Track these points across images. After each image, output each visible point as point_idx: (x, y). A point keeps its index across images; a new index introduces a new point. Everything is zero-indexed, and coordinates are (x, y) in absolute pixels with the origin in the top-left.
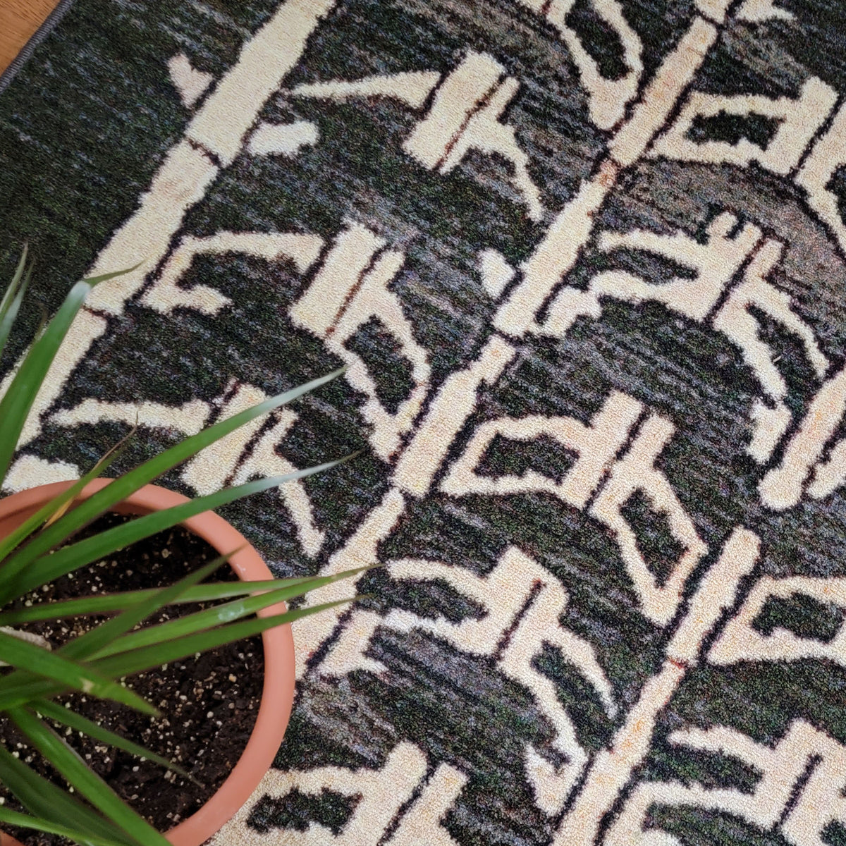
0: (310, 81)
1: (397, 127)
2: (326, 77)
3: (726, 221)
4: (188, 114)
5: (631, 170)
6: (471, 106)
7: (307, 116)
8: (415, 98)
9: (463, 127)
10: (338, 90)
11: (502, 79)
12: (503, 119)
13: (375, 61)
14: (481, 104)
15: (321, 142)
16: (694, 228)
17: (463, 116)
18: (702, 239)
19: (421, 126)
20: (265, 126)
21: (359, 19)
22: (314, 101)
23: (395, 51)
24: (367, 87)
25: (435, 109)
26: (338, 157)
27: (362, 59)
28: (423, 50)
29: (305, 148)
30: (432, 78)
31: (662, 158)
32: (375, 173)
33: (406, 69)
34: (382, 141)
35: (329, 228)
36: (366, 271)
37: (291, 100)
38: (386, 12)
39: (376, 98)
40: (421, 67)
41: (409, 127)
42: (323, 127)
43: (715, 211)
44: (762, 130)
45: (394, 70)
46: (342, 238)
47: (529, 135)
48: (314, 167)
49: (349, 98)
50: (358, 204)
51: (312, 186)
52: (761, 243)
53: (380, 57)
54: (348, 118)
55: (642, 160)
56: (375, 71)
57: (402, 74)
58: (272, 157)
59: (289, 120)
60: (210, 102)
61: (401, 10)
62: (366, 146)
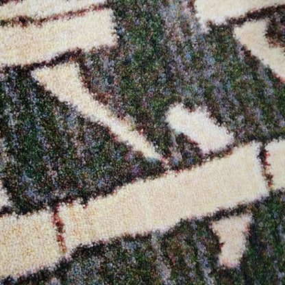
0: (139, 157)
1: (106, 63)
2: (124, 149)
4: (255, 208)
6: (32, 28)
7: (167, 130)
8: (70, 71)
9: (55, 18)
10: (125, 131)
13: (74, 129)
14: (24, 21)
15: (172, 101)
17: (47, 26)
19: (87, 47)
20: (205, 149)
21: (53, 174)
22: (150, 137)
23: (49, 122)
24: (99, 113)
26: (170, 79)
27: (82, 138)
28: (27, 104)
29: (189, 106)
30: (39, 75)
32: (154, 42)
33: (55, 100)
34: (127, 63)
35: (221, 34)
37: (167, 154)
38: (25, 161)
39: (100, 98)
40: (40, 90)
41: (95, 55)
42: (161, 112)
45: (65, 108)
46: (219, 20)
48: (195, 87)
49: (120, 116)
50: (187, 32)
51: (208, 73)
53: (66, 128)
54: (137, 103)
56: (81, 120)
57: (61, 100)
58: (220, 120)
59: (182, 138)
60: (231, 204)
61: (10, 152)
62: (143, 68)
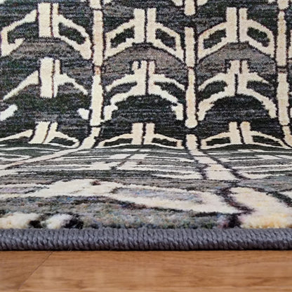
0: (6, 94)
1: (35, 92)
2: (9, 90)
3: (136, 64)
5: (103, 66)
6: (51, 74)
7: (11, 104)
8: (36, 82)
9: (53, 81)
10: (14, 92)
11: (54, 62)
12: (61, 73)
13: (19, 78)
14: (53, 72)
15: (19, 108)
16: (129, 71)
17: (51, 78)
18: (132, 73)
19: (42, 88)
21: (7, 70)
22: (10, 99)
23: (22, 72)
24: (21, 86)
25: (42, 81)
26: (25, 109)
27: (15, 80)
28: (29, 67)
29: (15, 112)
30: (36, 73)
31: (109, 58)
32: (38, 107)
33: (28, 75)
34: (34, 98)
35: (33, 126)
36: (48, 131)
37: (4, 102)
38: (13, 63)
39: (26, 88)
40: (32, 72)
41: (39, 90)
42: (16, 104)
43: (131, 63)
44: (130, 33)
45: (25, 77)
46: (37, 127)
47: (71, 73)
48: (20, 115)
49: (19, 92)
50: (37, 117)
51: (23, 120)
52: (148, 65)
53: (19, 76)
54: (22, 98)
55: (104, 61)
56: (21, 81)
57: (28, 77)
58: (8, 119)
59: (7, 107)
61: (16, 60)
62: (31, 102)
